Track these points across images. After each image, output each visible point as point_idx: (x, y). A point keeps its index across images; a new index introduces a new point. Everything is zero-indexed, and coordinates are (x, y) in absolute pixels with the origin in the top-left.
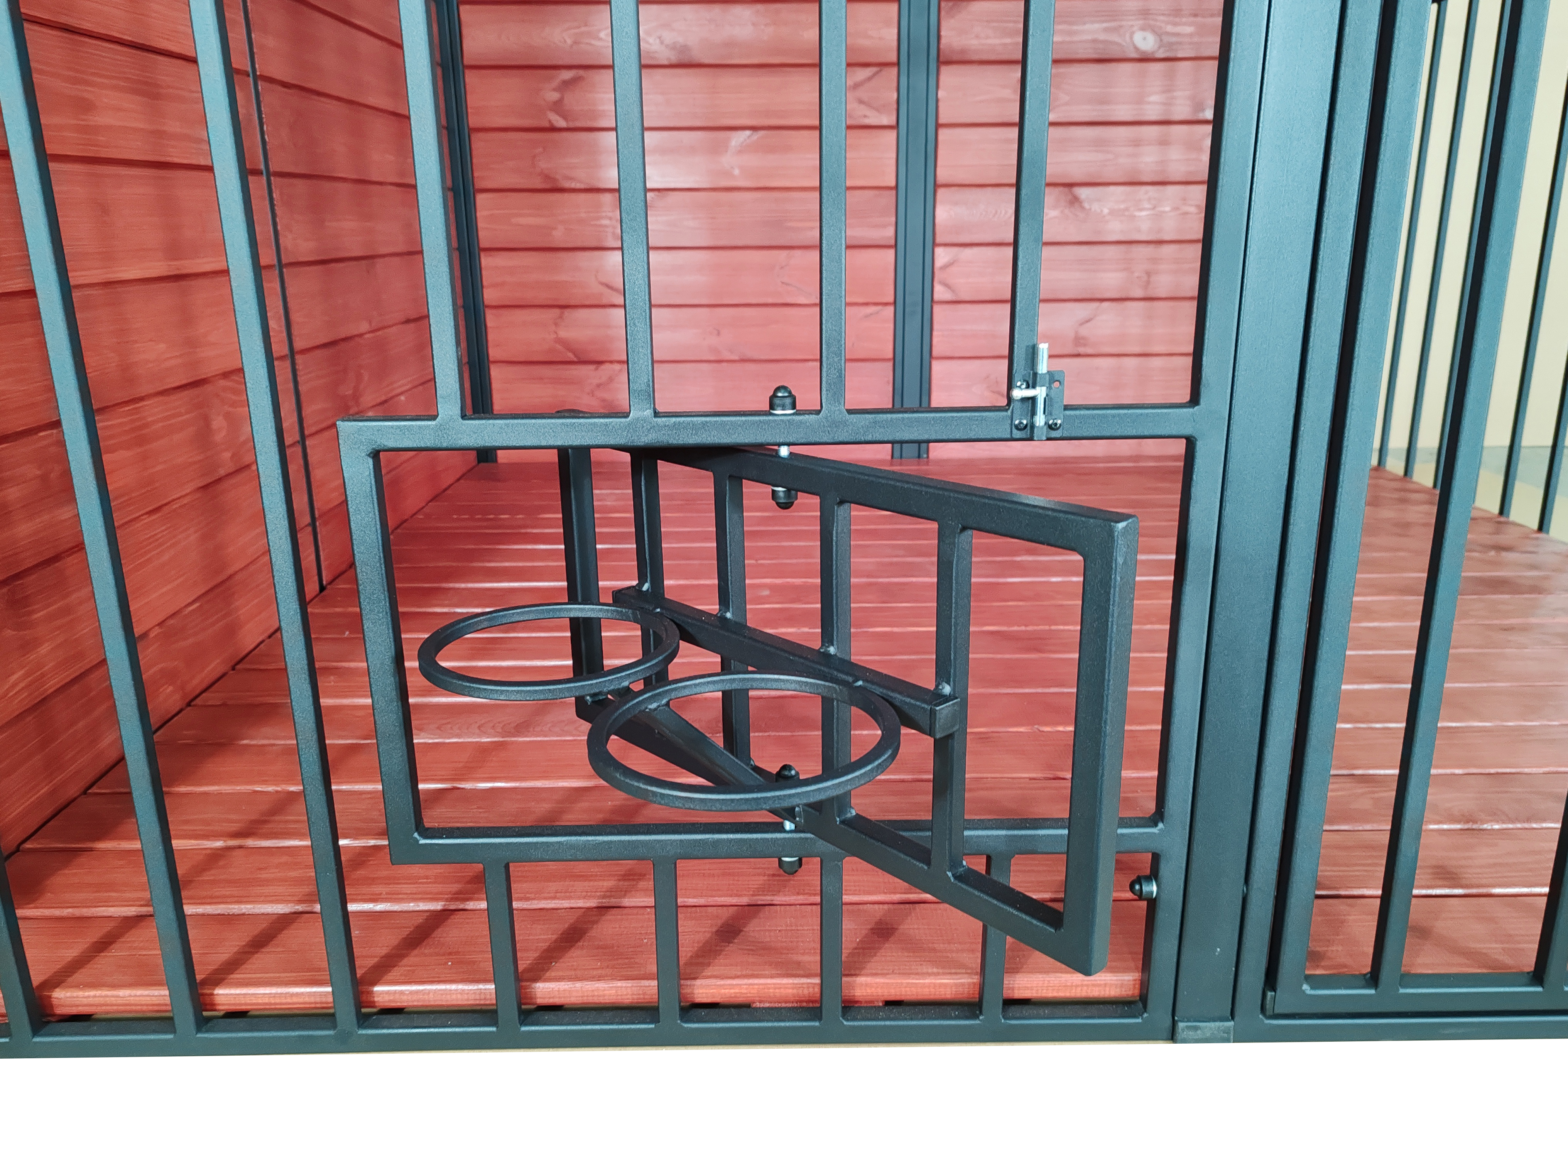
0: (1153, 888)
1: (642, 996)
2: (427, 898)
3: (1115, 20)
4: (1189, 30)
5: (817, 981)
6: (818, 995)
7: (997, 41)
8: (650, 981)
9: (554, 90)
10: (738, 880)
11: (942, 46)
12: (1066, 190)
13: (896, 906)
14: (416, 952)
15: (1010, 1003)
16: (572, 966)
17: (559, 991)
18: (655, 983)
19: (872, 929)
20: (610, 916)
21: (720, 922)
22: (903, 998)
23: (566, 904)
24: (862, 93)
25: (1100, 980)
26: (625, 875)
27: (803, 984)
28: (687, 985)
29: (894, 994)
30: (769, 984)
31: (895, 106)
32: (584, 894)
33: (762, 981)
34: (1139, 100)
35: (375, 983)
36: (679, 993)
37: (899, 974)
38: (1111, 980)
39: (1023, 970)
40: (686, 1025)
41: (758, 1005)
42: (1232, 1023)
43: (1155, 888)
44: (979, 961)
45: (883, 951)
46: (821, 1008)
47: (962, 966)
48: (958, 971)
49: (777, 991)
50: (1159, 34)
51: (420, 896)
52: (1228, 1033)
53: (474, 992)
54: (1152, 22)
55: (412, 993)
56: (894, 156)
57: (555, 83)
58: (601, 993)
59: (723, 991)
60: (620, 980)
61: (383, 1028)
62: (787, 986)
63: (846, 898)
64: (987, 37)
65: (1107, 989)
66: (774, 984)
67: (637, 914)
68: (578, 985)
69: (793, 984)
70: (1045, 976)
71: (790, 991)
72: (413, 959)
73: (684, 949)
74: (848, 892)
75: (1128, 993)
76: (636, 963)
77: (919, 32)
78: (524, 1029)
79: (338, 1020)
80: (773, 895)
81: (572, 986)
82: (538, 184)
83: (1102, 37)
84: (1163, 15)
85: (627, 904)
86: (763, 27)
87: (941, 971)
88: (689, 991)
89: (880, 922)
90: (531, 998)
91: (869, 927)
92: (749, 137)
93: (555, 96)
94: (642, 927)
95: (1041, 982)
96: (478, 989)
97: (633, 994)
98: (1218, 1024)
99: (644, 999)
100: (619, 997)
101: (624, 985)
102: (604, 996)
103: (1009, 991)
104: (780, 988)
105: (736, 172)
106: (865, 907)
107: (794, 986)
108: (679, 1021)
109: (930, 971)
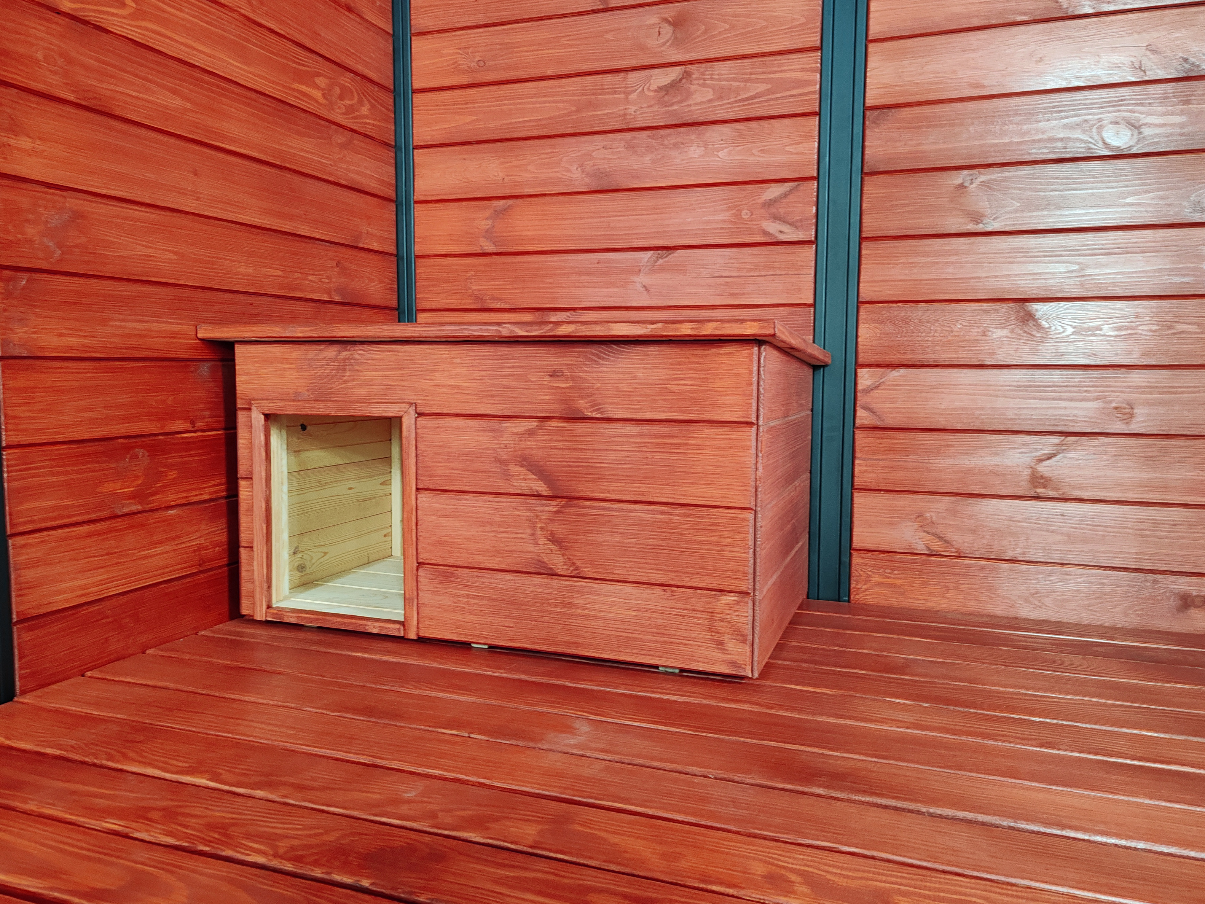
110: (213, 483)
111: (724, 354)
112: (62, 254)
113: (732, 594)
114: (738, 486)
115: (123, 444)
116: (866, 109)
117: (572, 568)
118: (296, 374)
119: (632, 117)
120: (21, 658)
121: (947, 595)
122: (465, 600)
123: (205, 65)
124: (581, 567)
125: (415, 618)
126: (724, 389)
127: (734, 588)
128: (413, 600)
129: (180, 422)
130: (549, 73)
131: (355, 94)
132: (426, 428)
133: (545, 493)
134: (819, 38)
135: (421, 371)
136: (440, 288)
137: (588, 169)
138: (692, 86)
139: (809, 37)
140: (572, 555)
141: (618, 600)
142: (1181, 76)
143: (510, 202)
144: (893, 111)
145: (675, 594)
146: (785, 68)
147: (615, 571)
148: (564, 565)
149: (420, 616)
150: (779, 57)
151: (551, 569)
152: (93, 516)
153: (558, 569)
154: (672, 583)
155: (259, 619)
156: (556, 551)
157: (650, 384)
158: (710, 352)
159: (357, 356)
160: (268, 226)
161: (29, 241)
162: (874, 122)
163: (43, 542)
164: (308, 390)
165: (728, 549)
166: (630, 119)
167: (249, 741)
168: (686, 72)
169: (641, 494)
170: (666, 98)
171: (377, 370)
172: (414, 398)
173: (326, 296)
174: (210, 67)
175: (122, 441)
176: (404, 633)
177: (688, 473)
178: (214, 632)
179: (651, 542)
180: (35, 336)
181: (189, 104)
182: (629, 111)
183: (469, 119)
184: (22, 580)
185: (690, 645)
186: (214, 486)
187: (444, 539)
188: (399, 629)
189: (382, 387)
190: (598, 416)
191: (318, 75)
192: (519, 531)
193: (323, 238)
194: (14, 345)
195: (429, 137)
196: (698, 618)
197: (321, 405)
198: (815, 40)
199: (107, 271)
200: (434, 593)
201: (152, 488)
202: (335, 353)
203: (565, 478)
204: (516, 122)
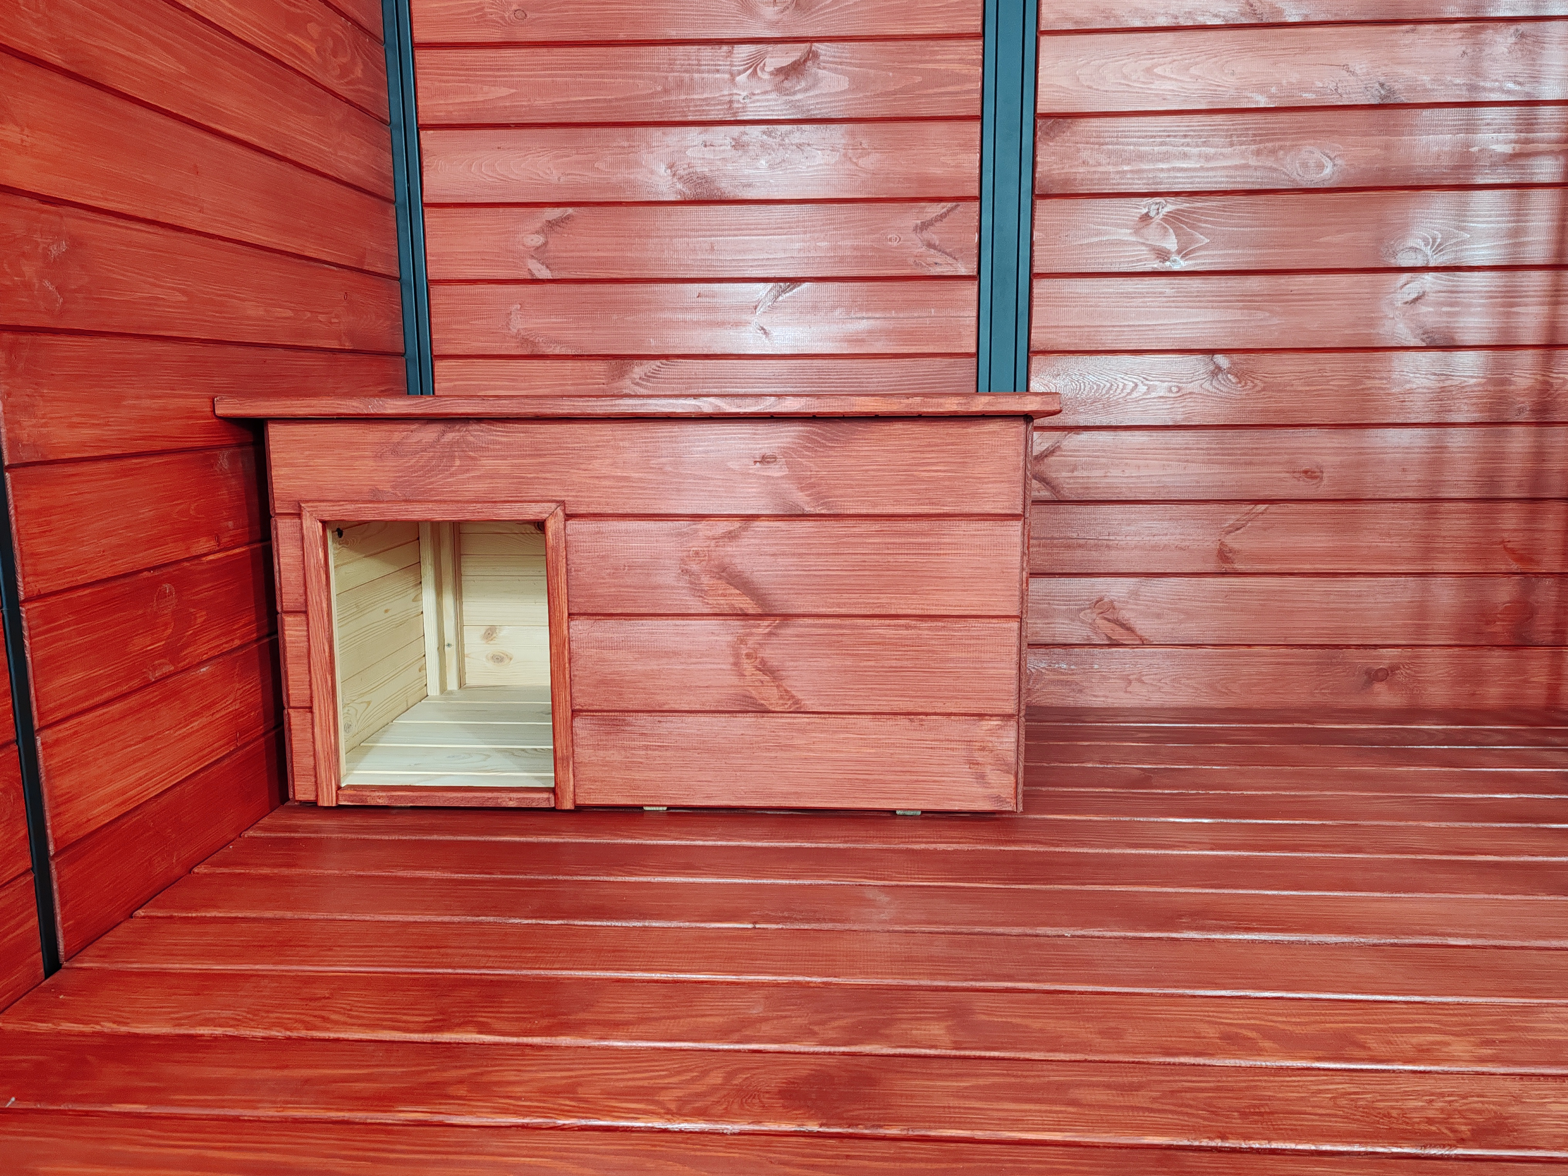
110: (243, 622)
111: (986, 433)
112: (64, 303)
113: (994, 718)
114: (1004, 590)
115: (148, 578)
116: (1036, 116)
117: (790, 702)
118: (374, 464)
119: (740, 105)
120: (63, 905)
121: (1129, 689)
122: (644, 752)
123: (196, 7)
124: (802, 700)
125: (572, 783)
126: (986, 476)
127: (997, 711)
128: (568, 758)
129: (204, 539)
130: (622, 36)
131: (349, 51)
132: (580, 533)
133: (751, 611)
134: (980, 23)
135: (572, 458)
136: (468, 327)
137: (681, 172)
138: (820, 71)
139: (969, 20)
140: (791, 686)
141: (852, 736)
142: (1376, 103)
143: (570, 210)
144: (1069, 120)
145: (924, 723)
146: (939, 57)
147: (847, 702)
148: (780, 699)
149: (577, 778)
150: (932, 43)
151: (762, 705)
152: (125, 688)
153: (772, 704)
154: (921, 710)
155: (326, 805)
156: (768, 682)
157: (892, 470)
158: (970, 430)
159: (471, 439)
160: (275, 247)
161: (27, 286)
162: (1047, 134)
163: (76, 733)
164: (393, 487)
165: (990, 665)
166: (738, 108)
167: (481, 974)
168: (810, 51)
169: (881, 606)
170: (787, 84)
171: (504, 458)
172: (561, 495)
173: (336, 342)
174: (203, 11)
175: (146, 574)
176: (555, 803)
177: (941, 578)
178: (265, 829)
179: (894, 663)
180: (44, 430)
181: (183, 68)
182: (735, 98)
183: (504, 91)
184: (57, 792)
185: (943, 781)
186: (245, 625)
187: (610, 677)
188: (548, 799)
189: (510, 481)
190: (823, 512)
191: (311, 20)
192: (717, 661)
193: (329, 259)
194: (23, 445)
195: (442, 114)
196: (952, 749)
197: (418, 507)
198: (974, 24)
199: (114, 324)
200: (597, 747)
201: (181, 639)
202: (436, 434)
203: (779, 592)
204: (575, 102)
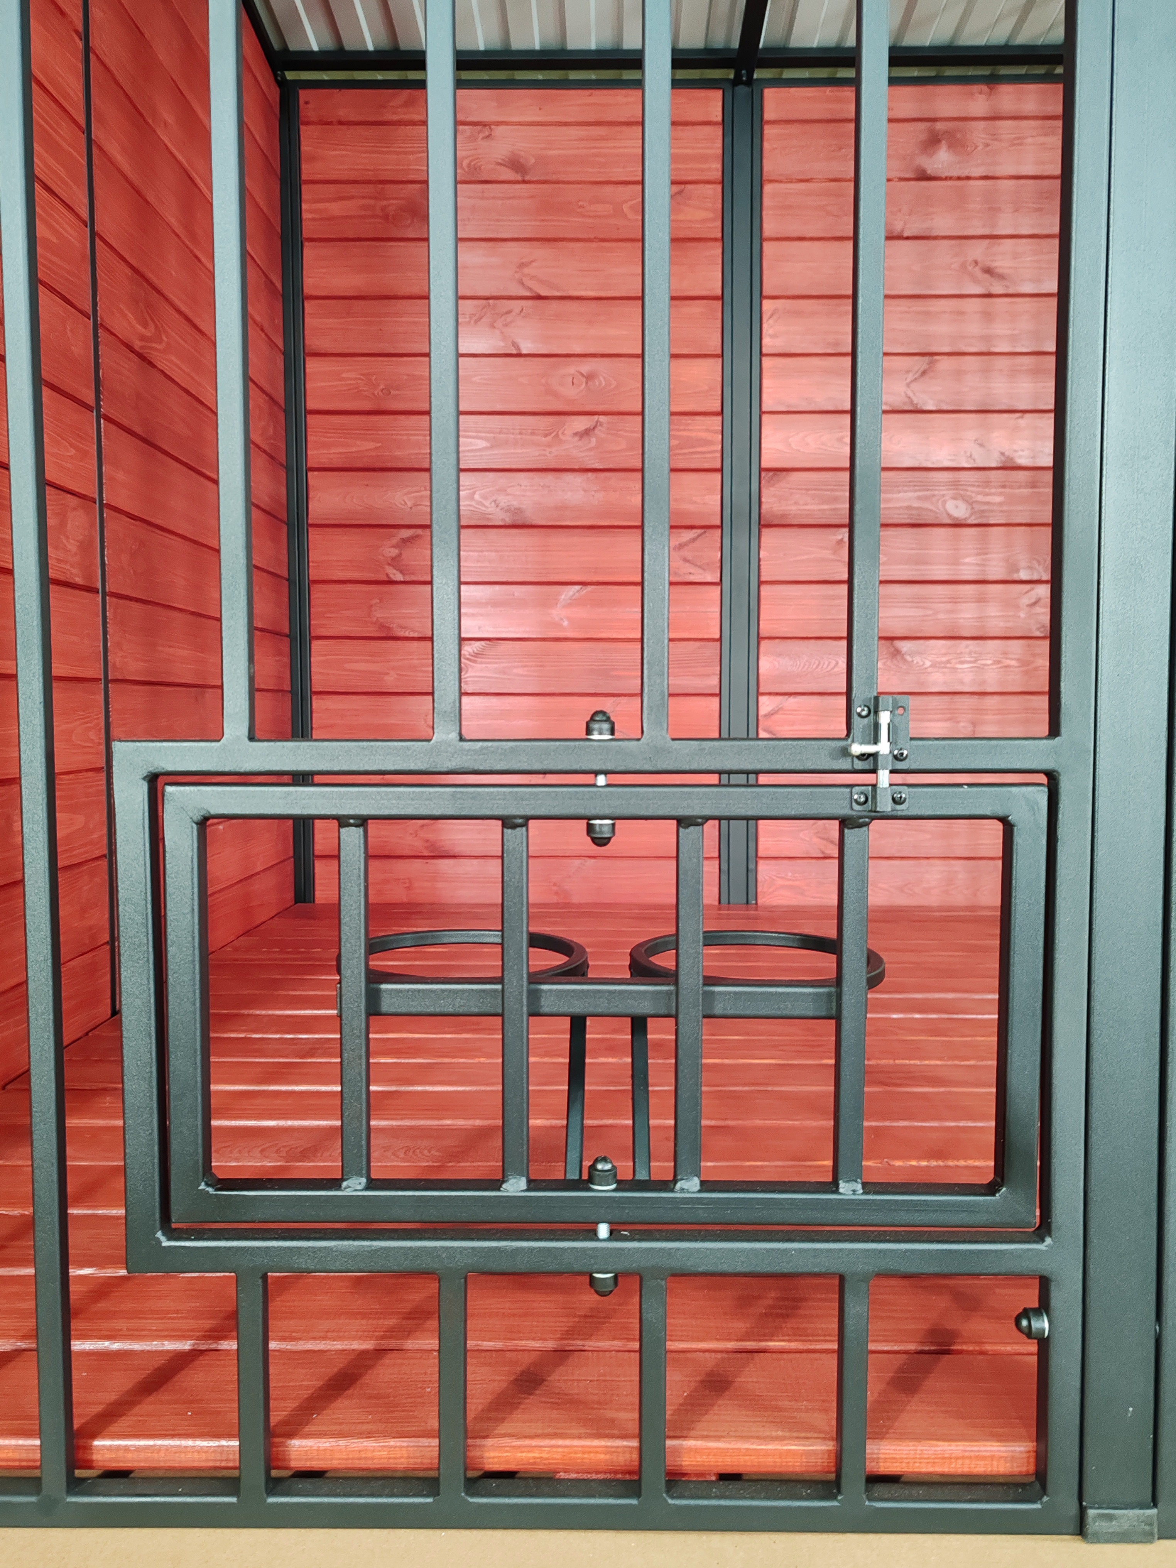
0: (1043, 1324)
1: (419, 1460)
2: (174, 1336)
3: (927, 490)
4: (998, 499)
5: (635, 1443)
6: (637, 1463)
7: (815, 507)
8: (430, 1440)
9: (393, 547)
10: (544, 1322)
11: (762, 511)
12: (888, 643)
13: (731, 1355)
14: (151, 1398)
15: (875, 1480)
16: (338, 1418)
17: (318, 1450)
18: (435, 1442)
19: (701, 1382)
20: (388, 1360)
21: (519, 1369)
22: (740, 1470)
23: (338, 1345)
24: (686, 553)
25: (986, 1451)
26: (410, 1313)
27: (618, 1447)
28: (476, 1446)
29: (729, 1464)
30: (576, 1447)
31: (719, 565)
32: (360, 1334)
33: (568, 1442)
34: (955, 561)
35: (94, 1436)
36: (465, 1453)
37: (737, 1437)
38: (999, 1451)
39: (888, 1436)
40: (471, 1500)
41: (562, 1475)
42: (1154, 1511)
43: (1046, 1325)
44: (834, 1423)
45: (716, 1408)
46: (639, 1481)
47: (812, 1428)
48: (809, 1435)
49: (586, 1456)
50: (970, 503)
51: (166, 1333)
52: (1151, 1525)
53: (215, 1450)
54: (962, 492)
55: (138, 1449)
56: (718, 610)
57: (394, 541)
58: (369, 1455)
59: (520, 1455)
60: (394, 1438)
61: (98, 1495)
62: (597, 1449)
63: (671, 1345)
64: (806, 504)
65: (995, 1463)
66: (582, 1447)
67: (421, 1358)
68: (342, 1443)
69: (607, 1447)
70: (916, 1443)
71: (602, 1456)
72: (148, 1406)
73: (474, 1401)
74: (674, 1338)
75: (1020, 1469)
76: (415, 1417)
77: (741, 499)
78: (272, 1500)
79: (44, 1485)
80: (585, 1339)
81: (334, 1444)
82: (372, 632)
83: (916, 504)
84: (973, 486)
85: (410, 1347)
86: (593, 493)
87: (787, 1434)
88: (478, 1454)
89: (710, 1374)
90: (285, 1460)
91: (699, 1378)
92: (578, 591)
93: (394, 552)
94: (425, 1373)
95: (912, 1452)
96: (219, 1446)
97: (409, 1457)
98: (1138, 1512)
99: (422, 1463)
100: (391, 1461)
101: (398, 1444)
102: (373, 1458)
103: (873, 1464)
104: (590, 1452)
105: (565, 623)
106: (694, 1355)
107: (608, 1450)
108: (463, 1494)
109: (774, 1434)
